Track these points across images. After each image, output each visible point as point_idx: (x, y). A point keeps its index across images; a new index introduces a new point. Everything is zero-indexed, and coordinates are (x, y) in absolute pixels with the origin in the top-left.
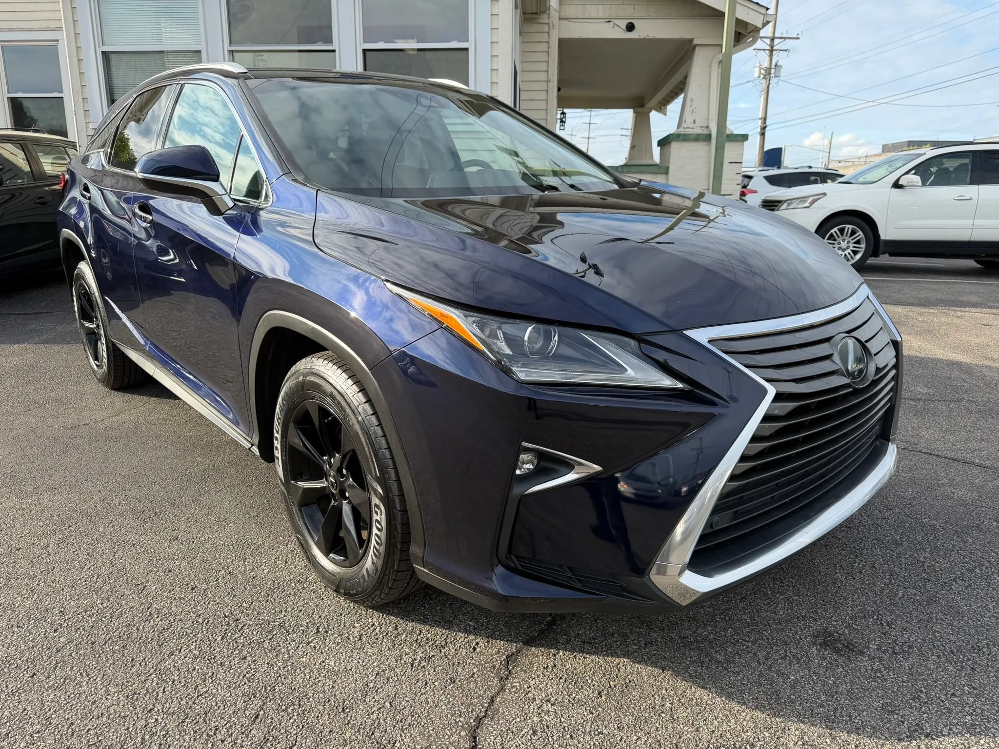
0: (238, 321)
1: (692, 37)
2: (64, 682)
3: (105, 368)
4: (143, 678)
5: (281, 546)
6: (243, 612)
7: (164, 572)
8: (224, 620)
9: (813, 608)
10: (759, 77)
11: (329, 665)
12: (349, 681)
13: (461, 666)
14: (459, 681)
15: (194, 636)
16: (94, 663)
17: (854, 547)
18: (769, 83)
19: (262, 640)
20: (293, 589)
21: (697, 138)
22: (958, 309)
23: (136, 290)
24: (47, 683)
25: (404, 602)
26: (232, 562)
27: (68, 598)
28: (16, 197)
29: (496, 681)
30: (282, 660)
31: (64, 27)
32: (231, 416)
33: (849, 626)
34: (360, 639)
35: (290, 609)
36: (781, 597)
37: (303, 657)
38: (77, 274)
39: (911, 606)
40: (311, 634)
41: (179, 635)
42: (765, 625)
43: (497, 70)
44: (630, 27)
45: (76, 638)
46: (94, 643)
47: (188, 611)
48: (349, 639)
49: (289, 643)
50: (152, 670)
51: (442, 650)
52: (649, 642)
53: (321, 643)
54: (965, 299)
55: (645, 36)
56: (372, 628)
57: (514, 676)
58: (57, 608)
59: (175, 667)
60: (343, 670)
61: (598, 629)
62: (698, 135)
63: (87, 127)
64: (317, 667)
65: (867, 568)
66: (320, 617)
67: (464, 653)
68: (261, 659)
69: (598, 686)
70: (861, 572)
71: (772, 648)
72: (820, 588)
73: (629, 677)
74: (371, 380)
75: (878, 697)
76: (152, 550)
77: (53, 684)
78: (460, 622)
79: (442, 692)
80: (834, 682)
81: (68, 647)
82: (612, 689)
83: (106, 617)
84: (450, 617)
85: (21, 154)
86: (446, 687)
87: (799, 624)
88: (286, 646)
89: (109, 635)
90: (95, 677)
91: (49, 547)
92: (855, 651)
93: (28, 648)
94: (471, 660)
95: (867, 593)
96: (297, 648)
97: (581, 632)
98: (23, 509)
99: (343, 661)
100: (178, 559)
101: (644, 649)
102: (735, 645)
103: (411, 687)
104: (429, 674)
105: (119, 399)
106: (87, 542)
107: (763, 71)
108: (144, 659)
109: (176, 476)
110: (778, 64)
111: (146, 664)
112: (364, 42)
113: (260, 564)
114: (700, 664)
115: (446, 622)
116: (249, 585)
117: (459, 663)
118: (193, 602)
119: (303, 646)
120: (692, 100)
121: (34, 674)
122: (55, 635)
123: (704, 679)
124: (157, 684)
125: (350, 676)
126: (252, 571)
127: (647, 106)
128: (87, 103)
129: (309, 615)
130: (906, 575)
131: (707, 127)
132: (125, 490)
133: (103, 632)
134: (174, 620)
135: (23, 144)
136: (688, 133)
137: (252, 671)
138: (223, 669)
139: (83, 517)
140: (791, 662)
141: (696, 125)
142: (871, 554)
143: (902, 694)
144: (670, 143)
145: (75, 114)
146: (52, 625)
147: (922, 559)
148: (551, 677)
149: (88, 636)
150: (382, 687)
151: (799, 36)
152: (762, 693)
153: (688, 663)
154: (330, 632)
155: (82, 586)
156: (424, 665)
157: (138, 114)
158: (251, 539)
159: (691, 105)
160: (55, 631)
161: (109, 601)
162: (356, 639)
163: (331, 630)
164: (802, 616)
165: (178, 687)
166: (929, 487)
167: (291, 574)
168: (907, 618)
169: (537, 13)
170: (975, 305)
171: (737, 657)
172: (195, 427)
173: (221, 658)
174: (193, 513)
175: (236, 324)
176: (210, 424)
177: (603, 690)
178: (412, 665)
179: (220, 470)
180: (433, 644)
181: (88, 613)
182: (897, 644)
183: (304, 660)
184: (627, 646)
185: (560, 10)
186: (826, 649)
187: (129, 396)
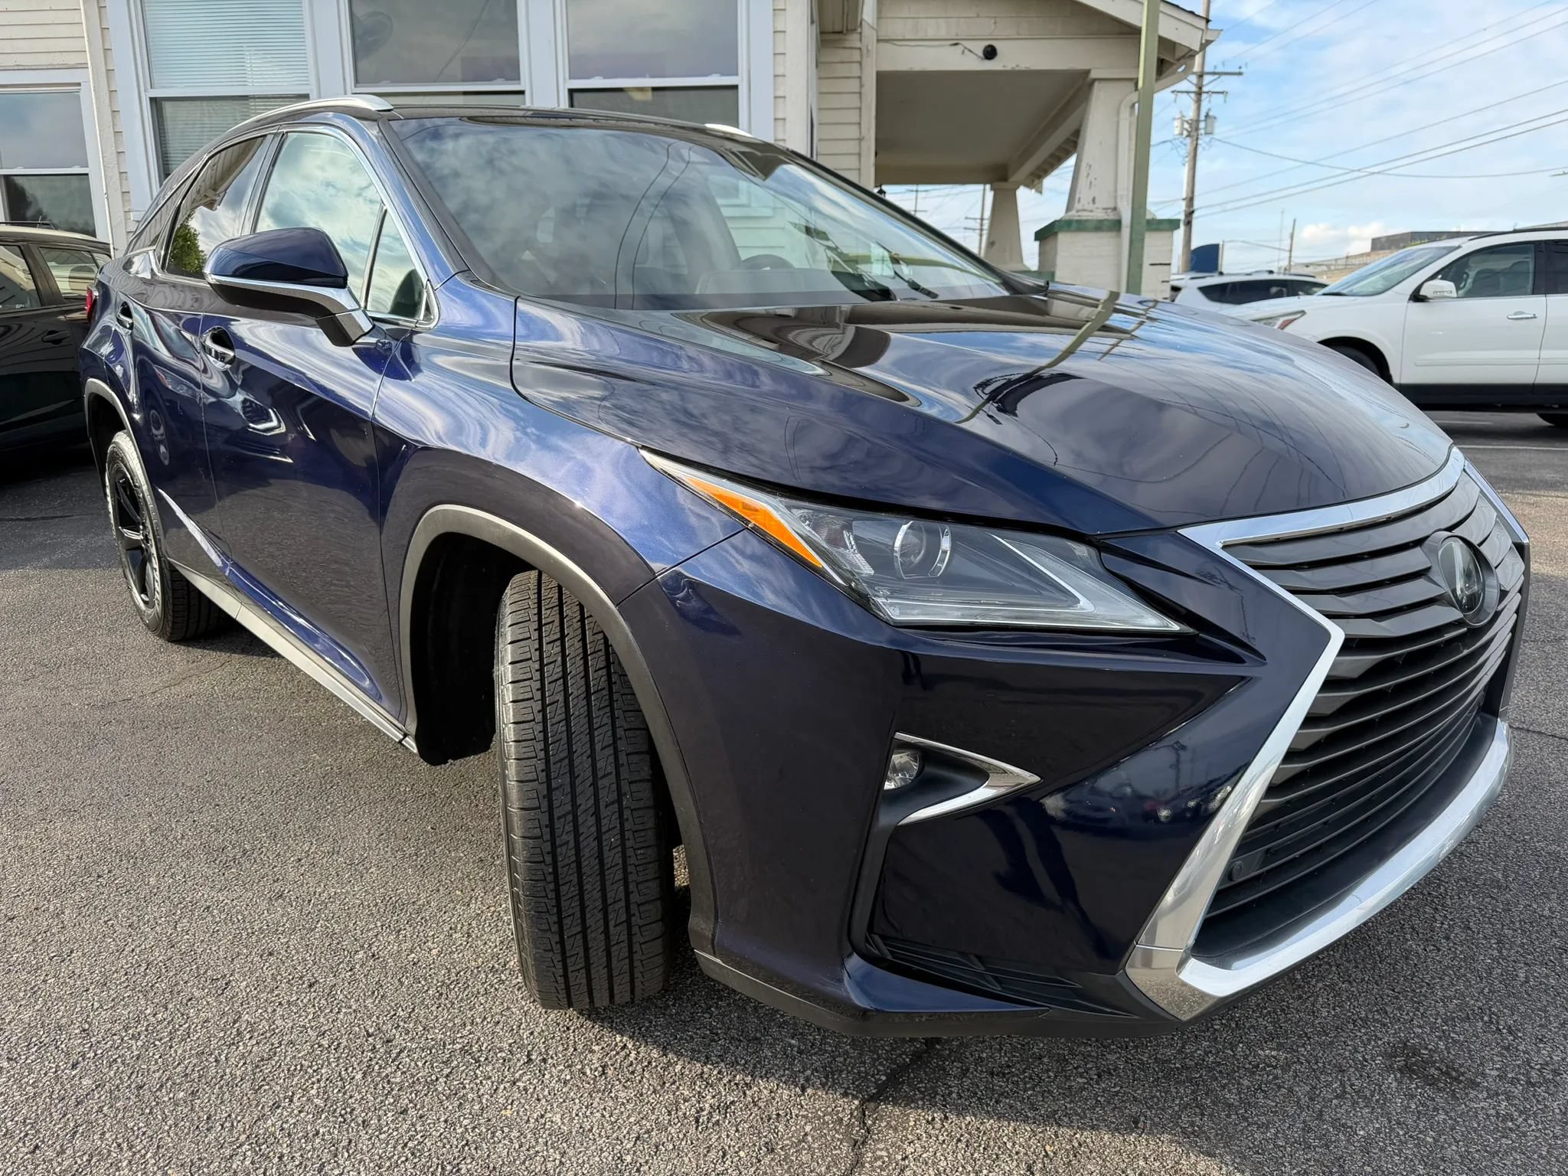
0: (381, 526)
1: (1087, 68)
2: (89, 1161)
3: (158, 608)
4: (228, 1152)
5: (458, 907)
6: (399, 1026)
7: (261, 957)
8: (367, 1041)
9: (1376, 1004)
10: (1182, 134)
11: (552, 1122)
12: (589, 1152)
13: (783, 1120)
14: (781, 1149)
15: (314, 1071)
16: (141, 1125)
17: (1429, 894)
18: (1197, 144)
19: (434, 1077)
20: (483, 983)
21: (1099, 226)
22: (1528, 492)
23: (207, 476)
24: (60, 1164)
25: (674, 1005)
26: (376, 936)
27: (96, 1005)
28: (12, 332)
29: (845, 1147)
30: (470, 1114)
31: (89, 62)
32: (367, 683)
33: (1444, 1037)
34: (604, 1073)
35: (479, 1020)
36: (1320, 985)
37: (506, 1109)
38: (113, 452)
39: (1543, 997)
40: (519, 1064)
41: (289, 1070)
42: (1300, 1036)
43: (784, 119)
44: (990, 53)
45: (111, 1078)
46: (141, 1087)
47: (304, 1026)
48: (584, 1074)
49: (481, 1082)
50: (243, 1137)
51: (747, 1092)
52: (1104, 1071)
53: (535, 1081)
54: (1534, 474)
55: (1014, 66)
56: (623, 1053)
57: (876, 1137)
58: (78, 1024)
59: (282, 1129)
60: (577, 1132)
61: (1014, 1049)
62: (1101, 221)
63: (127, 219)
64: (532, 1125)
65: (1457, 930)
66: (532, 1033)
67: (785, 1097)
68: (433, 1113)
69: (1026, 1154)
70: (1447, 938)
71: (1318, 1079)
72: (1384, 968)
73: (1078, 1136)
74: (617, 623)
75: (1517, 1166)
76: (240, 917)
77: (70, 1166)
78: (775, 1039)
79: (753, 1170)
80: (1436, 1141)
81: (97, 1096)
82: (1051, 1160)
83: (161, 1039)
84: (757, 1031)
85: (21, 263)
86: (759, 1161)
87: (1359, 1034)
88: (476, 1088)
89: (168, 1073)
90: (143, 1152)
91: (63, 913)
92: (1461, 1081)
93: (27, 1099)
94: (799, 1110)
95: (1465, 976)
96: (495, 1090)
97: (985, 1055)
98: (20, 848)
99: (577, 1115)
100: (284, 931)
101: (1098, 1084)
102: (1254, 1073)
103: (698, 1161)
104: (728, 1136)
105: (180, 657)
106: (129, 903)
107: (1186, 126)
108: (230, 1116)
109: (278, 786)
110: (1211, 114)
111: (232, 1125)
112: (570, 78)
113: (424, 939)
114: (1198, 1110)
115: (749, 1041)
116: (407, 978)
117: (778, 1115)
118: (312, 1010)
119: (505, 1088)
120: (1090, 166)
121: (37, 1147)
122: (73, 1073)
123: (1208, 1139)
124: (253, 1163)
125: (591, 1142)
126: (412, 952)
127: (1012, 179)
128: (126, 179)
129: (513, 1030)
130: (1525, 941)
131: (1115, 209)
132: (192, 812)
133: (156, 1068)
134: (280, 1043)
135: (24, 248)
136: (1084, 218)
137: (419, 1136)
138: (367, 1133)
139: (121, 861)
140: (1355, 1103)
141: (1096, 205)
142: (1460, 905)
143: (1558, 1161)
144: (1055, 234)
145: (107, 198)
146: (67, 1054)
147: (1546, 913)
148: (941, 1138)
149: (132, 1073)
150: (647, 1162)
151: (1242, 70)
152: (1312, 1163)
153: (1177, 1108)
154: (550, 1061)
155: (120, 984)
156: (718, 1121)
157: (210, 193)
158: (407, 894)
159: (1088, 174)
160: (74, 1066)
161: (167, 1009)
162: (596, 1073)
163: (552, 1058)
164: (1360, 1018)
165: (289, 1167)
166: (1535, 786)
167: (478, 956)
168: (1541, 1019)
169: (841, 32)
170: (1552, 486)
171: (1260, 1095)
172: (307, 701)
173: (363, 1111)
174: (308, 851)
175: (377, 530)
176: (332, 698)
177: (1034, 1162)
178: (697, 1121)
179: (350, 775)
180: (730, 1081)
181: (130, 1031)
182: (1532, 1068)
183: (508, 1113)
184: (1067, 1078)
185: (878, 25)
186: (1411, 1079)
187: (197, 652)
